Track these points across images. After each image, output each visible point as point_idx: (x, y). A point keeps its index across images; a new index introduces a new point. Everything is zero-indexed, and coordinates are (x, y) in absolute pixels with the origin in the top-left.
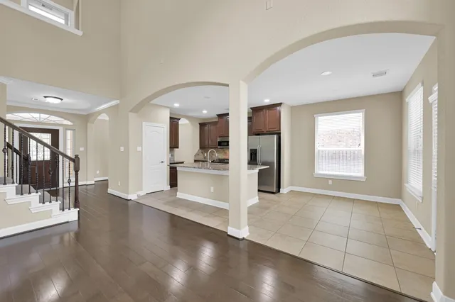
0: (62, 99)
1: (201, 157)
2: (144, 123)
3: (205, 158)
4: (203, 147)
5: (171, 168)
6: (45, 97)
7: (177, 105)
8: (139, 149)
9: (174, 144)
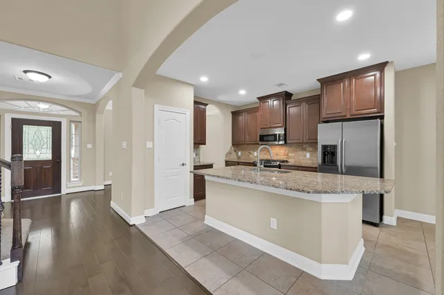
0: (50, 77)
1: (233, 158)
2: (156, 106)
3: (239, 158)
4: (236, 144)
5: (195, 176)
6: (25, 72)
7: (204, 79)
8: (149, 145)
9: (200, 138)
